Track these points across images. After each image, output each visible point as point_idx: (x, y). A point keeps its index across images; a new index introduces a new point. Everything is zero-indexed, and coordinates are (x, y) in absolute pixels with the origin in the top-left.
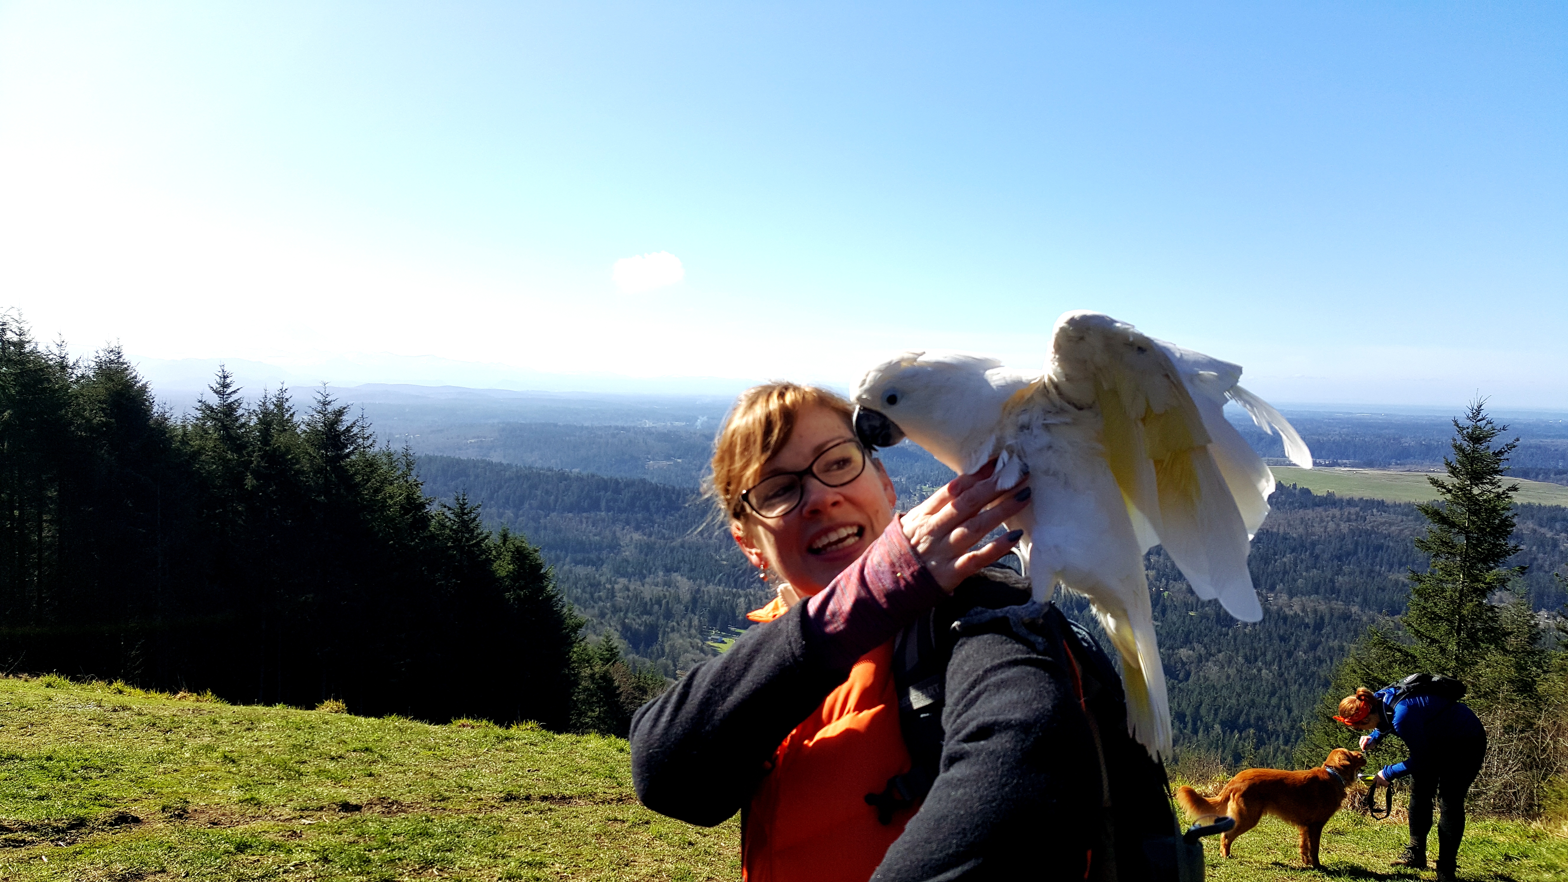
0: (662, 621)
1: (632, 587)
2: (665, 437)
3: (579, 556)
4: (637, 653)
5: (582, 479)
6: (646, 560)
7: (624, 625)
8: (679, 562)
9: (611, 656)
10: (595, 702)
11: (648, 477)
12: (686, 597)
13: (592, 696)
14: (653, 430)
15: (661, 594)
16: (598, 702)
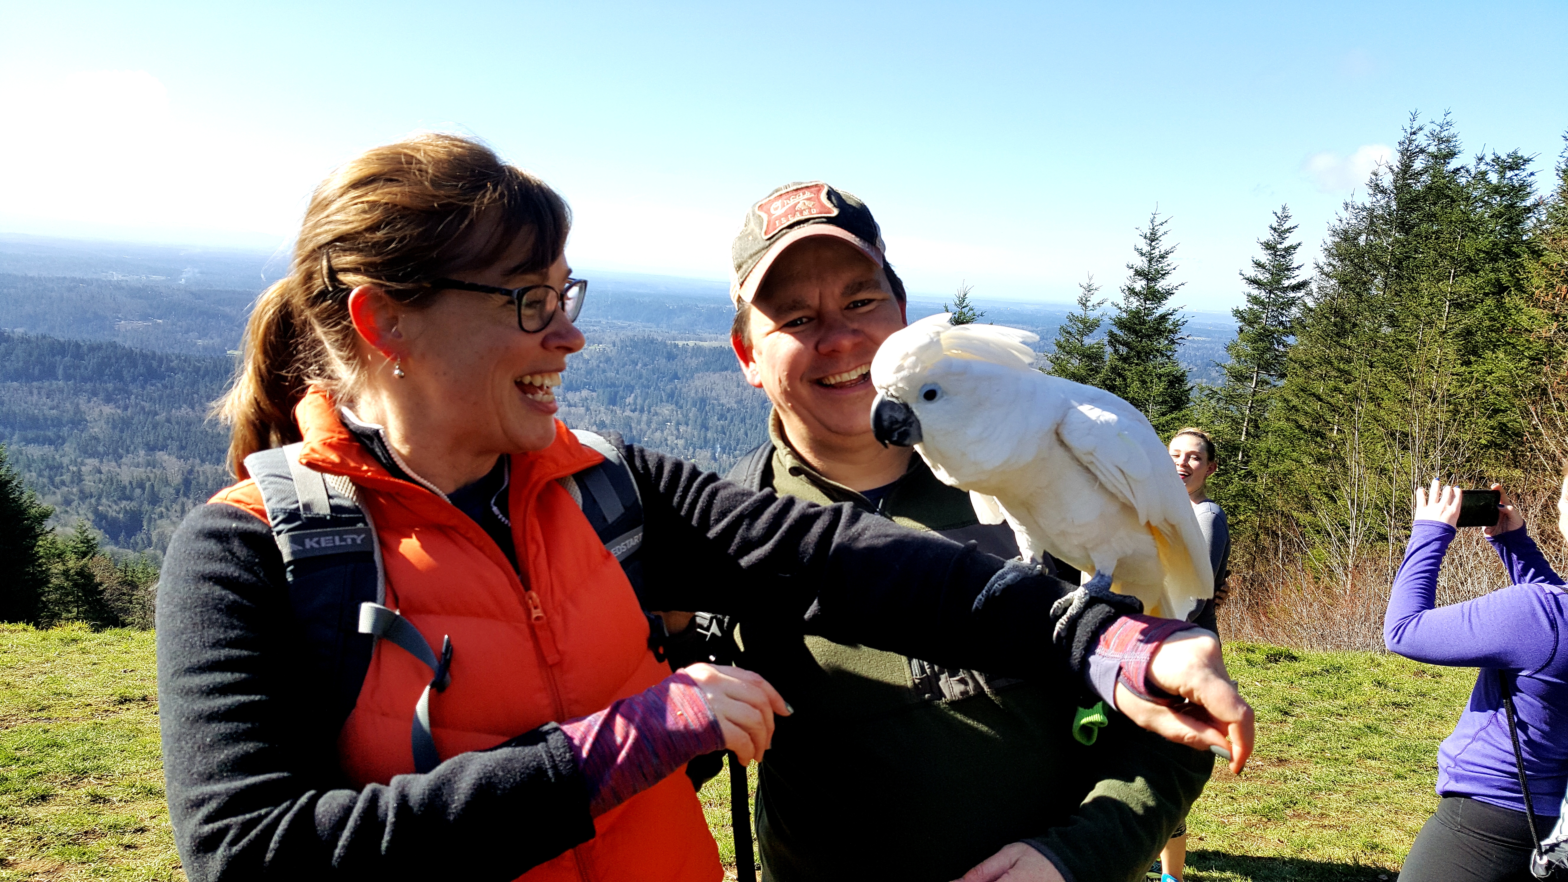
0: (146, 507)
1: (104, 469)
2: (138, 293)
3: (31, 434)
4: (117, 543)
5: (28, 341)
6: (121, 438)
7: (96, 512)
8: (165, 439)
9: (88, 549)
10: (71, 602)
11: (119, 340)
12: (177, 479)
13: (67, 595)
14: (124, 284)
15: (144, 476)
16: (76, 602)
